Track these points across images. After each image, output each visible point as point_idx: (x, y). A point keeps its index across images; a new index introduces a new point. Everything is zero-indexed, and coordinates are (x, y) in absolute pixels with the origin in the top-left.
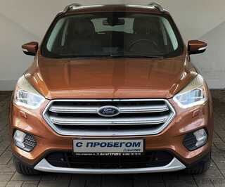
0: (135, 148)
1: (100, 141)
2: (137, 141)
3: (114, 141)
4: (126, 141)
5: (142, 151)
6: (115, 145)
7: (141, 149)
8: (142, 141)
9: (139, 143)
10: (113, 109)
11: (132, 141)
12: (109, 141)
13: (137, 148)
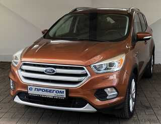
0: (61, 94)
1: (42, 88)
2: (62, 90)
3: (49, 89)
4: (56, 90)
5: (65, 97)
6: (50, 91)
7: (64, 95)
8: (65, 91)
9: (63, 92)
10: (52, 70)
11: (59, 90)
12: (47, 89)
13: (62, 94)
